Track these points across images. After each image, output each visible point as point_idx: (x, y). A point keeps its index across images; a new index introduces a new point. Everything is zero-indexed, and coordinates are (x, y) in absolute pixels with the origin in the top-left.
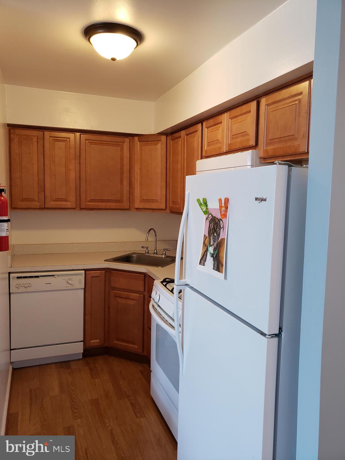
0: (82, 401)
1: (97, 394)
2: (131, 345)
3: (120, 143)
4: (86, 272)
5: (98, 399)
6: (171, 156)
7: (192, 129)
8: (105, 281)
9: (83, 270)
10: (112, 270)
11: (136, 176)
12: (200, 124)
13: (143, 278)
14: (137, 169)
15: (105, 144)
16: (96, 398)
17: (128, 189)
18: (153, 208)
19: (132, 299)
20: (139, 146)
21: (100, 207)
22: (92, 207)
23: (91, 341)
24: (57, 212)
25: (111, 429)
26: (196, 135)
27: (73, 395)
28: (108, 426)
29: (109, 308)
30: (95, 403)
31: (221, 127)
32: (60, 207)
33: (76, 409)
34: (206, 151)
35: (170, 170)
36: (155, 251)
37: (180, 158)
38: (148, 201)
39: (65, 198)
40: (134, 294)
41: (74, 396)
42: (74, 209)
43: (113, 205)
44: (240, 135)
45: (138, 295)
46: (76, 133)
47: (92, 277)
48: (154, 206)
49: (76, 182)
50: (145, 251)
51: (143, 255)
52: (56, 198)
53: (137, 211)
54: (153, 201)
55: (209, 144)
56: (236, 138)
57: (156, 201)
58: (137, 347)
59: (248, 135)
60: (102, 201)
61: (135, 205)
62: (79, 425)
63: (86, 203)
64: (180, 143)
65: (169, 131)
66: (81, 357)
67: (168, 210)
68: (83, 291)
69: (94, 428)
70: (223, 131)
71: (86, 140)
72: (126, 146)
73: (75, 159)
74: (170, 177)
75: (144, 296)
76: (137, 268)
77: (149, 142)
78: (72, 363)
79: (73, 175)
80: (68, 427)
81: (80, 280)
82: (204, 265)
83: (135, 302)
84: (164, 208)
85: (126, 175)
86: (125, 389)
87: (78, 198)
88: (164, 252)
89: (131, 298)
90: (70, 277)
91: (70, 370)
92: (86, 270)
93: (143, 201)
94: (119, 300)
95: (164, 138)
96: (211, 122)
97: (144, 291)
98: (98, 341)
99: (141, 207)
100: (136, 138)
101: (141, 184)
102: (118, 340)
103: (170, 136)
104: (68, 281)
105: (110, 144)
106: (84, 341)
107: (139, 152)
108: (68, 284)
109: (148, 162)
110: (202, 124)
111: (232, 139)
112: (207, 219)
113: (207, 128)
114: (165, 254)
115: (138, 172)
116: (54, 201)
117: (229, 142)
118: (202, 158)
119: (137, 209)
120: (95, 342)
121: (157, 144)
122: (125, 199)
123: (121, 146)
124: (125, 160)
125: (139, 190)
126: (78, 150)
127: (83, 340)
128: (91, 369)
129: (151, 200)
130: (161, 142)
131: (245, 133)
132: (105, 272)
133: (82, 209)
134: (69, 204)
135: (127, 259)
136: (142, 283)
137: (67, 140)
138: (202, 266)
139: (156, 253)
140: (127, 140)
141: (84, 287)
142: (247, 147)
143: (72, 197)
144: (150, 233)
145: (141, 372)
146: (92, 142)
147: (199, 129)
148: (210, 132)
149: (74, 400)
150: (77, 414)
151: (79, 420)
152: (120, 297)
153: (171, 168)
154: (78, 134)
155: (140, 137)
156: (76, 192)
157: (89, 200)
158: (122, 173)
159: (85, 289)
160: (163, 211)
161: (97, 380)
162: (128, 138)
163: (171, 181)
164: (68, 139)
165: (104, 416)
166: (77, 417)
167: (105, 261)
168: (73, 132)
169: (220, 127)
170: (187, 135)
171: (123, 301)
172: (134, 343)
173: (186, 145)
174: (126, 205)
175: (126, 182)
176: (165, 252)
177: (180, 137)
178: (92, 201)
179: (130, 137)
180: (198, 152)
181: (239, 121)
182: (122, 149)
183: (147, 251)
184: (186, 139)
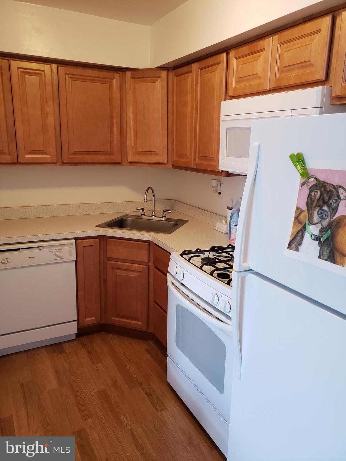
0: (87, 394)
1: (104, 384)
2: (133, 322)
3: (109, 80)
4: (77, 241)
5: (106, 390)
6: (175, 97)
7: (210, 61)
8: (100, 250)
9: (73, 239)
10: (108, 238)
11: (128, 122)
12: (225, 54)
13: (147, 247)
14: (130, 113)
15: (90, 80)
16: (103, 389)
17: (119, 138)
18: (150, 162)
19: (134, 271)
20: (131, 83)
21: (86, 161)
22: (77, 161)
23: (86, 320)
24: (34, 167)
25: (131, 430)
26: (216, 68)
27: (75, 387)
28: (126, 425)
29: (105, 280)
30: (103, 395)
31: (262, 57)
32: (37, 161)
33: (83, 406)
34: (235, 90)
35: (173, 114)
36: (153, 213)
37: (189, 98)
38: (144, 153)
39: (43, 150)
40: (137, 265)
41: (77, 389)
42: (55, 163)
43: (102, 158)
44: (296, 66)
45: (141, 266)
46: (52, 65)
47: (84, 246)
48: (153, 159)
49: (55, 129)
50: (141, 212)
51: (139, 217)
52: (31, 150)
53: (130, 166)
54: (151, 153)
55: (239, 80)
56: (289, 70)
57: (155, 153)
58: (140, 323)
59: (312, 65)
60: (89, 153)
61: (128, 157)
62: (91, 427)
63: (69, 156)
64: (190, 79)
65: (172, 65)
66: (74, 337)
67: (170, 165)
68: (74, 264)
69: (110, 429)
70: (266, 61)
71: (66, 74)
72: (115, 83)
73: (53, 100)
74: (173, 123)
75: (149, 266)
76: (139, 235)
77: (145, 79)
78: (64, 345)
79: (51, 120)
80: (79, 431)
81: (70, 252)
82: (297, 250)
83: (138, 274)
84: (166, 162)
85: (116, 120)
86: (134, 375)
87: (59, 149)
88: (163, 214)
89: (133, 269)
90: (58, 248)
91: (64, 355)
92: (76, 239)
93: (139, 153)
94: (118, 272)
95: (164, 73)
96: (245, 49)
97: (149, 261)
98: (94, 318)
99: (136, 161)
100: (128, 74)
101: (135, 132)
102: (118, 316)
103: (174, 71)
104: (56, 253)
105: (95, 80)
106: (78, 320)
107: (132, 91)
108: (56, 256)
109: (144, 104)
110: (228, 54)
111: (282, 72)
112: (303, 184)
113: (237, 58)
114: (165, 217)
115: (132, 116)
116: (30, 153)
117: (277, 77)
118: (226, 99)
119: (130, 163)
120: (90, 320)
121: (155, 82)
122: (115, 150)
123: (109, 83)
124: (115, 100)
125: (132, 139)
126: (56, 87)
127: (76, 319)
128: (89, 352)
129: (148, 152)
130: (160, 78)
131: (308, 63)
132: (100, 240)
133: (64, 163)
134: (48, 158)
135: (120, 223)
136: (146, 252)
137: (40, 74)
138: (292, 252)
139: (154, 216)
140: (117, 75)
141: (75, 260)
142: (310, 82)
143: (52, 149)
144: (148, 193)
145: (147, 350)
146: (73, 77)
147: (223, 60)
148: (241, 63)
149: (78, 394)
150: (86, 412)
151: (90, 420)
152: (120, 269)
153: (175, 111)
154: (55, 66)
155: (133, 72)
156: (56, 143)
157: (73, 152)
158: (111, 117)
159: (76, 261)
160: (164, 166)
161: (99, 365)
162: (118, 73)
163: (175, 128)
164: (43, 73)
165: (119, 412)
166: (86, 417)
167: (97, 226)
168: (49, 62)
169: (259, 56)
170: (201, 69)
171: (123, 273)
172: (136, 319)
173: (199, 81)
174: (116, 157)
175: (116, 130)
176: (165, 214)
177: (191, 72)
178: (75, 153)
179: (121, 73)
180: (221, 89)
181: (297, 46)
182: (111, 87)
183: (143, 213)
184: (199, 73)
